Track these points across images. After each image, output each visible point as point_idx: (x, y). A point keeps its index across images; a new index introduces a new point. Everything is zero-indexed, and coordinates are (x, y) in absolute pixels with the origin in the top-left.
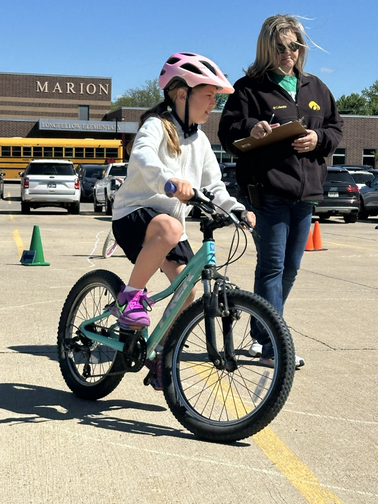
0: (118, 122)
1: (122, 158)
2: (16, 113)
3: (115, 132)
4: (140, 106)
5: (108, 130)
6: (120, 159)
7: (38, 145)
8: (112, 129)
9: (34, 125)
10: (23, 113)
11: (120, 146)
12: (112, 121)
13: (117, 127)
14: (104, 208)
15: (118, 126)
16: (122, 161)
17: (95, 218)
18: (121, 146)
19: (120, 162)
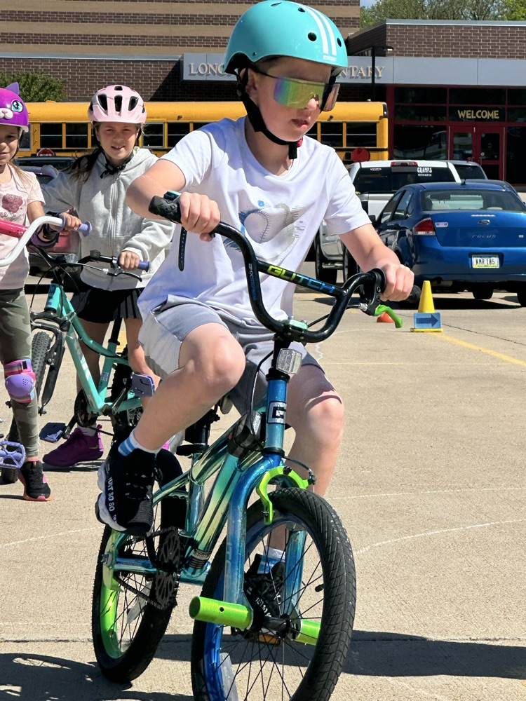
0: (377, 58)
1: (386, 146)
2: (128, 41)
3: (370, 81)
4: (432, 18)
5: (352, 77)
6: (383, 150)
7: (179, 117)
8: (361, 75)
9: (170, 68)
10: (144, 41)
11: (381, 118)
12: (363, 55)
13: (373, 69)
14: (340, 273)
15: (376, 67)
16: (386, 154)
17: (317, 300)
18: (385, 116)
19: (382, 159)
